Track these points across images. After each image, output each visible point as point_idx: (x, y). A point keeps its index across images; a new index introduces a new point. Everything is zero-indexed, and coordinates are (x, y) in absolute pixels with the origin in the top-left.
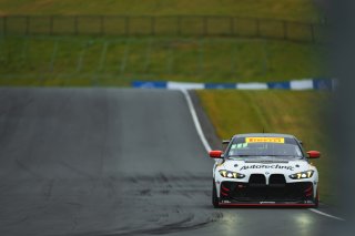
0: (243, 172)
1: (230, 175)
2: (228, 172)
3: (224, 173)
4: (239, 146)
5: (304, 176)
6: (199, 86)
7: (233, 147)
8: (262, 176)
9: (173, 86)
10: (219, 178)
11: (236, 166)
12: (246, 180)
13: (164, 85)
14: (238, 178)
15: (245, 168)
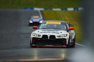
0: (40, 34)
1: (36, 35)
2: (35, 34)
3: (34, 34)
4: (44, 25)
5: (63, 36)
6: (42, 9)
7: (42, 25)
8: (47, 36)
9: (35, 9)
10: (32, 36)
11: (38, 32)
12: (41, 37)
13: (33, 9)
14: (38, 36)
15: (41, 33)
